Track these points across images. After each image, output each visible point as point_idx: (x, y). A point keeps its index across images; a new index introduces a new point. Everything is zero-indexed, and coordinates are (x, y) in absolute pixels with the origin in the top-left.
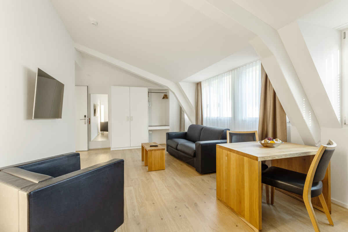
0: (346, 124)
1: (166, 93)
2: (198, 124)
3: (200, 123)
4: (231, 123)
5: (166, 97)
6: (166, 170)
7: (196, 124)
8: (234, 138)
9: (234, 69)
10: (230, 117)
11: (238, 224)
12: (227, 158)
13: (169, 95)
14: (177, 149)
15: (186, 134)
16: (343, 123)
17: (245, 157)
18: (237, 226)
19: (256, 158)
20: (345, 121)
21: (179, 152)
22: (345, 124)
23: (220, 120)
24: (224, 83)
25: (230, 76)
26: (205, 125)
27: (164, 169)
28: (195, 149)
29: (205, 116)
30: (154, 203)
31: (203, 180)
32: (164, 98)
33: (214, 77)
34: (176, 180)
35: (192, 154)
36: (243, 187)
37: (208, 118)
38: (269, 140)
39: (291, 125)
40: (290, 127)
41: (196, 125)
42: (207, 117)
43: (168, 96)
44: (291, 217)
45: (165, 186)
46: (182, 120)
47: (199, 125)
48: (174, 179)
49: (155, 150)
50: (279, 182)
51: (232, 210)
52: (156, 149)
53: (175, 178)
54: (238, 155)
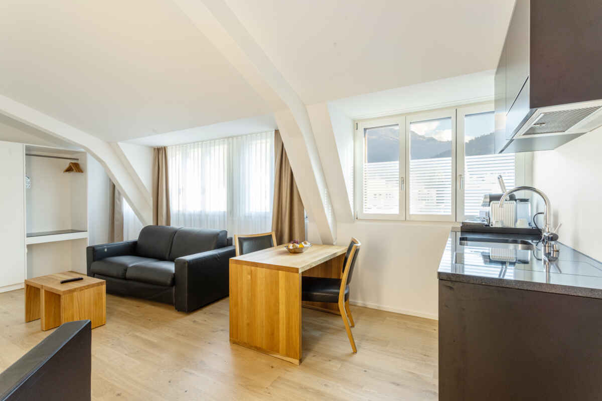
0: (359, 218)
1: (78, 159)
2: (159, 224)
3: (162, 222)
4: (226, 220)
5: (75, 167)
6: (107, 325)
7: (155, 224)
8: (246, 245)
9: (232, 137)
10: (224, 212)
11: (274, 365)
12: (249, 277)
13: (86, 165)
14: (125, 279)
15: (135, 244)
16: (356, 218)
17: (280, 272)
18: (272, 367)
19: (297, 270)
20: (357, 216)
21: (130, 282)
22: (357, 218)
23: (207, 216)
24: (215, 156)
25: (226, 146)
26: (174, 225)
27: (103, 324)
28: (174, 272)
29: (174, 208)
30: (119, 395)
31: (194, 322)
32: (69, 170)
33: (195, 144)
34: (143, 336)
35: (169, 282)
36: (278, 313)
37: (181, 213)
38: (297, 243)
39: (308, 222)
40: (307, 223)
41: (153, 226)
42: (179, 211)
43: (81, 166)
44: (320, 333)
45: (126, 355)
46: (116, 216)
47: (163, 227)
48: (137, 337)
49: (81, 289)
50: (315, 293)
51: (258, 349)
52: (84, 287)
53: (138, 334)
54: (268, 270)
